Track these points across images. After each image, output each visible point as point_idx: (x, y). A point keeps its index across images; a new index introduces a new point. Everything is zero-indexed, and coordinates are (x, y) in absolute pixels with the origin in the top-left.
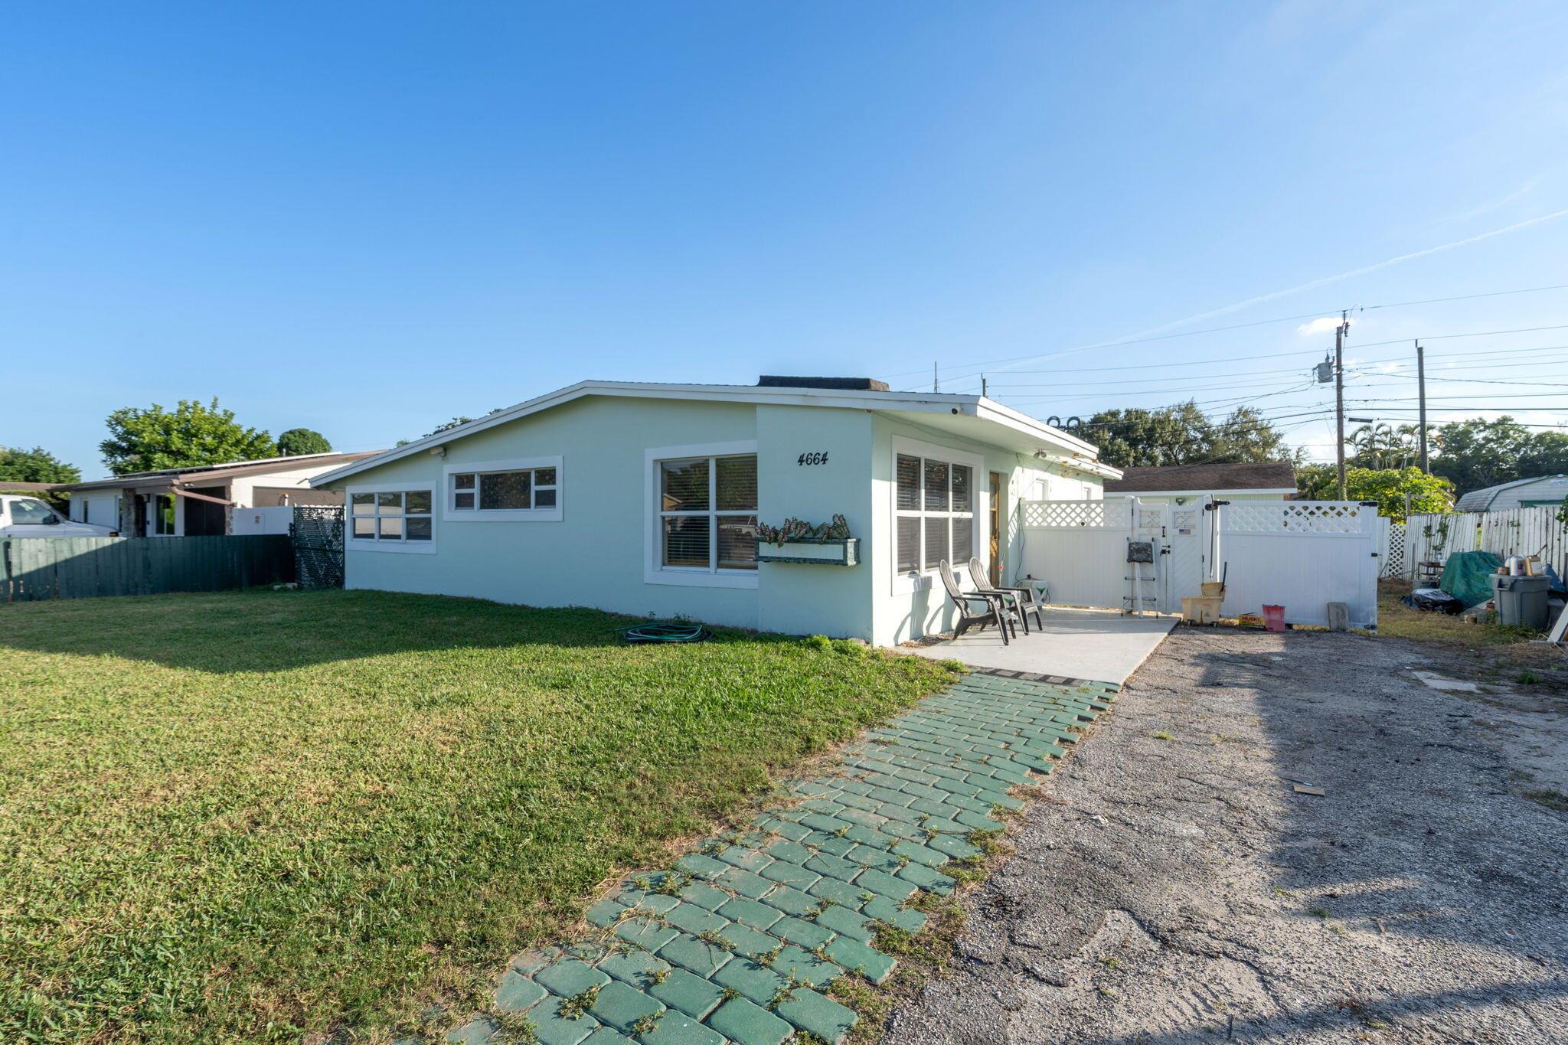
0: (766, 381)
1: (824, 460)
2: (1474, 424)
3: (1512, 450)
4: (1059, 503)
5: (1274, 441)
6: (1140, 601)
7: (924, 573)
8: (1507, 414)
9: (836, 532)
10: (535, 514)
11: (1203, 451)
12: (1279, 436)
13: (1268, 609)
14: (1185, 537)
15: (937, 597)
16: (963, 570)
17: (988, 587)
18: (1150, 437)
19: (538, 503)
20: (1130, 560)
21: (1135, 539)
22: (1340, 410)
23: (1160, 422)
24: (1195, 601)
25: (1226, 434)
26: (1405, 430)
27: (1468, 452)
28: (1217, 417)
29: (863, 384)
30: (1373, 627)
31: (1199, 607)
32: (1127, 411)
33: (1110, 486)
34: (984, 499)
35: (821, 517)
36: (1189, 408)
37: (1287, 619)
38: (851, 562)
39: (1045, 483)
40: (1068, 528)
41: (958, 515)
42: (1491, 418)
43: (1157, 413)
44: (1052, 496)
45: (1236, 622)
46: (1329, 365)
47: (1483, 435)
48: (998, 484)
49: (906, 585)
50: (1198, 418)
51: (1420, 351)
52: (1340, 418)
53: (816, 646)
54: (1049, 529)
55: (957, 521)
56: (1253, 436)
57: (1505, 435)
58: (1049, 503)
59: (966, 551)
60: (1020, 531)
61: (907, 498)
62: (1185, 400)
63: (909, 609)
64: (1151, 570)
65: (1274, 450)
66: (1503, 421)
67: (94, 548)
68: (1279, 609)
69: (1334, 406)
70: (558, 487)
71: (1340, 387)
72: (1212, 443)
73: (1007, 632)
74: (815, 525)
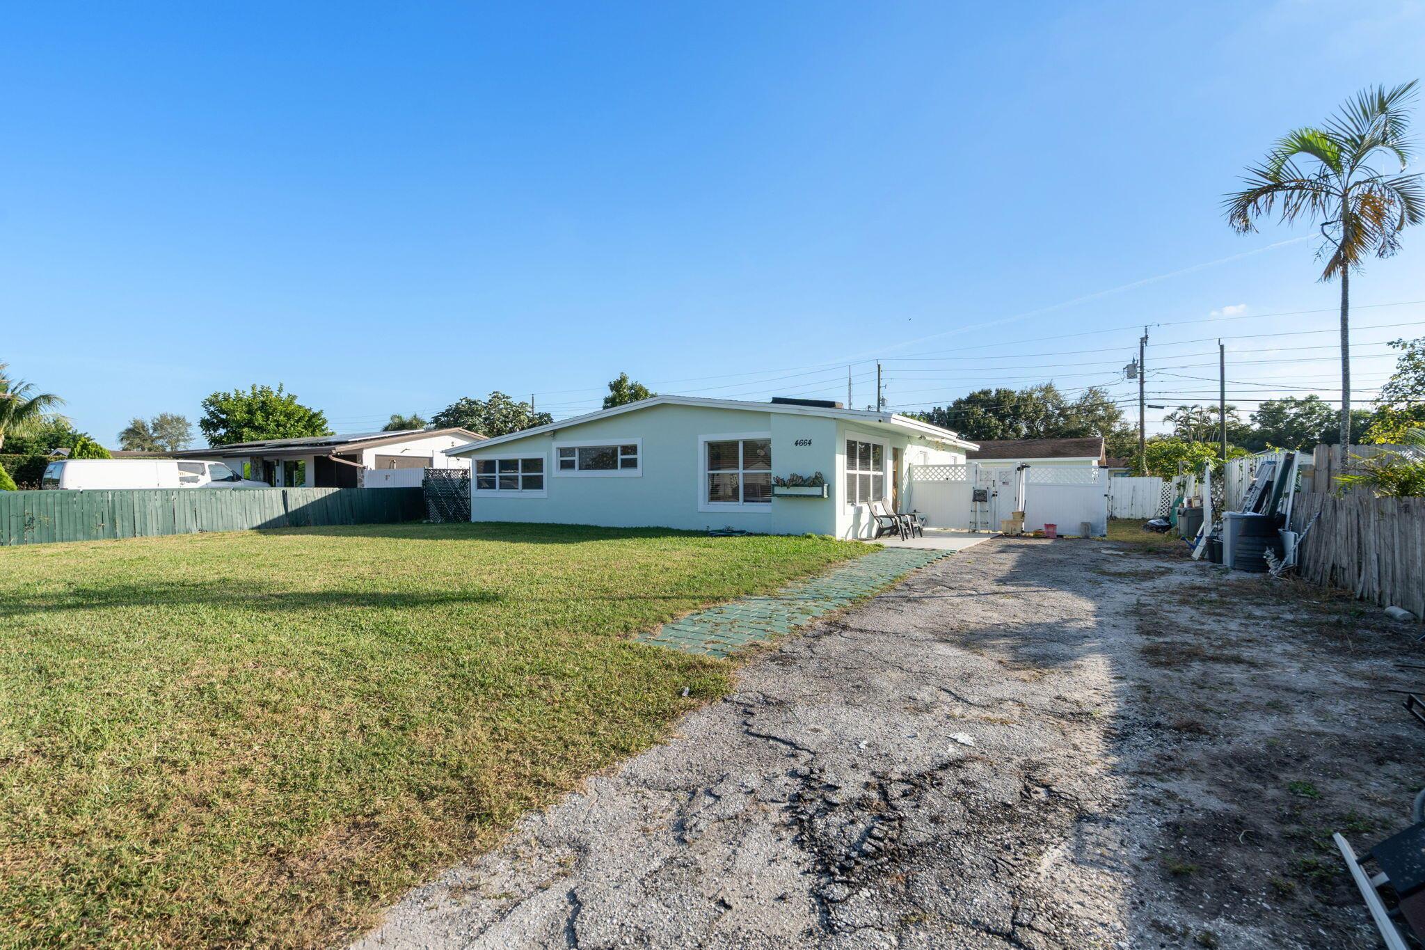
0: (776, 401)
1: (810, 443)
2: (1286, 401)
3: (1316, 425)
4: (933, 466)
5: (1117, 417)
6: (979, 524)
7: (858, 504)
8: (1314, 393)
9: (817, 481)
10: (620, 472)
11: (1061, 424)
12: (1121, 412)
13: (1047, 526)
14: (1005, 487)
15: (865, 518)
16: (879, 504)
17: (892, 512)
18: (1016, 413)
19: (623, 466)
20: (975, 500)
21: (978, 488)
22: (1142, 399)
23: (1024, 400)
24: (1008, 522)
25: (1079, 411)
26: (1213, 410)
27: (1281, 425)
28: (1072, 396)
29: (831, 405)
30: (1104, 536)
31: (1011, 526)
32: (997, 390)
33: (970, 455)
34: (889, 464)
35: (809, 472)
36: (1048, 389)
37: (1059, 532)
38: (826, 496)
39: (925, 454)
40: (939, 482)
41: (875, 473)
42: (1300, 397)
43: (1022, 392)
44: (930, 462)
45: (1032, 535)
46: (1134, 366)
47: (1294, 410)
48: (897, 455)
49: (850, 510)
50: (1056, 396)
51: (1222, 347)
52: (1142, 405)
53: (809, 537)
54: (927, 482)
55: (875, 477)
56: (1101, 412)
57: (1312, 411)
58: (928, 467)
59: (879, 495)
60: (910, 483)
61: (851, 464)
62: (1045, 382)
63: (852, 523)
64: (986, 506)
65: (1117, 424)
66: (1310, 399)
67: (324, 495)
68: (1053, 526)
69: (1137, 396)
70: (639, 456)
71: (1142, 382)
72: (1067, 417)
73: (905, 536)
74: (805, 477)
